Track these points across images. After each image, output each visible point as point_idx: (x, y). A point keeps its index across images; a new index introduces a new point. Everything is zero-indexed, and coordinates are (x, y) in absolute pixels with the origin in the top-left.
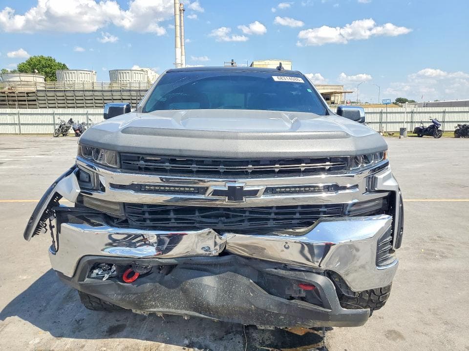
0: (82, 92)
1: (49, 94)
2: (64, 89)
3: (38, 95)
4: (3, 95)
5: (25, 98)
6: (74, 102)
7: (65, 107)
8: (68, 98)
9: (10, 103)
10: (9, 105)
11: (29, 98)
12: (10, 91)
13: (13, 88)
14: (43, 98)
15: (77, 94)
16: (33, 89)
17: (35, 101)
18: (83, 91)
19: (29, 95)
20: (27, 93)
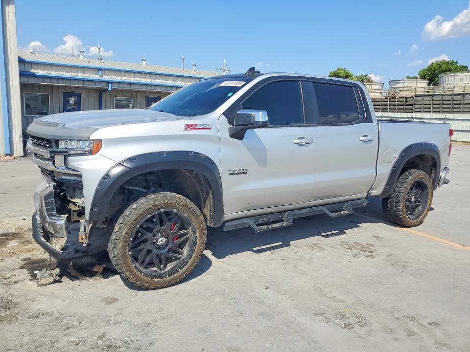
0: (461, 96)
1: (426, 99)
2: (442, 93)
3: (416, 99)
4: (386, 100)
5: (404, 103)
6: (450, 106)
7: (439, 112)
8: (445, 102)
9: (391, 107)
10: (390, 109)
11: (407, 103)
12: (393, 96)
13: (396, 94)
14: (429, 103)
15: (455, 98)
16: (412, 94)
17: (412, 105)
18: (463, 94)
19: (408, 100)
20: (406, 98)
